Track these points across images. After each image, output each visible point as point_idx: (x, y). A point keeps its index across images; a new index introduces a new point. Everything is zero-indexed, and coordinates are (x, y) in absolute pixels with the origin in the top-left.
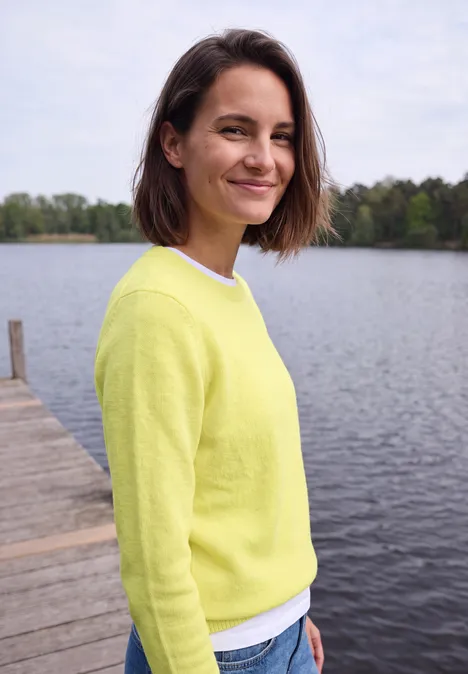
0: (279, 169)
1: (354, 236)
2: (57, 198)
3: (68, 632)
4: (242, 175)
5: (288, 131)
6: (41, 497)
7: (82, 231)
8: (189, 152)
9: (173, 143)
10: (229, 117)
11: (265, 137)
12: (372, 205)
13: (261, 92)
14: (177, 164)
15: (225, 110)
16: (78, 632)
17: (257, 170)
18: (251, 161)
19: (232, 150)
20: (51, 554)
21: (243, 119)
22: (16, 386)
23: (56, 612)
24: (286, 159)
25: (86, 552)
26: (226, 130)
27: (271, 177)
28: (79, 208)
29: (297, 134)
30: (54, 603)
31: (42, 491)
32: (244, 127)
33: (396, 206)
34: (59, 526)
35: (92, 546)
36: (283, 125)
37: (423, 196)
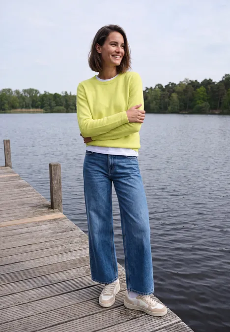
1: (169, 108)
2: (25, 91)
3: (30, 247)
4: (115, 54)
6: (18, 207)
7: (37, 107)
8: (103, 49)
11: (120, 46)
12: (178, 93)
13: (118, 37)
14: (100, 53)
15: (112, 41)
16: (33, 247)
17: (118, 53)
18: (117, 51)
19: (113, 48)
20: (24, 224)
21: (116, 42)
22: (6, 169)
23: (25, 241)
25: (37, 224)
26: (112, 45)
27: (120, 55)
28: (36, 96)
29: (125, 46)
30: (24, 239)
31: (19, 205)
32: (115, 44)
33: (190, 94)
34: (26, 216)
35: (39, 222)
36: (122, 44)
37: (202, 88)
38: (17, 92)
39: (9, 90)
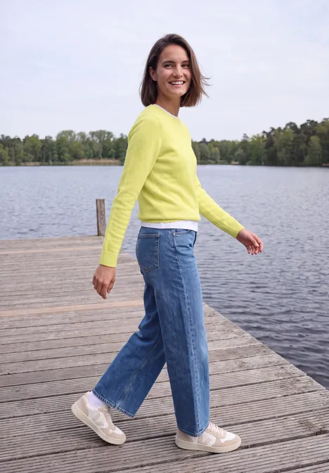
0: (185, 76)
1: (307, 159)
2: (93, 134)
4: (173, 79)
5: (187, 63)
7: (110, 157)
8: (157, 76)
9: (153, 73)
10: (166, 62)
12: (321, 135)
14: (155, 80)
15: (165, 60)
17: (177, 77)
18: (174, 75)
19: (168, 72)
21: (171, 62)
24: (187, 72)
26: (166, 66)
27: (183, 79)
28: (108, 141)
29: (190, 63)
32: (172, 64)
36: (185, 62)
38: (82, 135)
39: (70, 133)
